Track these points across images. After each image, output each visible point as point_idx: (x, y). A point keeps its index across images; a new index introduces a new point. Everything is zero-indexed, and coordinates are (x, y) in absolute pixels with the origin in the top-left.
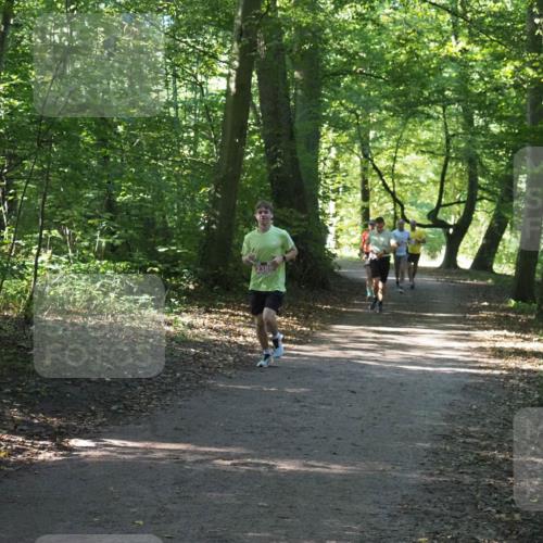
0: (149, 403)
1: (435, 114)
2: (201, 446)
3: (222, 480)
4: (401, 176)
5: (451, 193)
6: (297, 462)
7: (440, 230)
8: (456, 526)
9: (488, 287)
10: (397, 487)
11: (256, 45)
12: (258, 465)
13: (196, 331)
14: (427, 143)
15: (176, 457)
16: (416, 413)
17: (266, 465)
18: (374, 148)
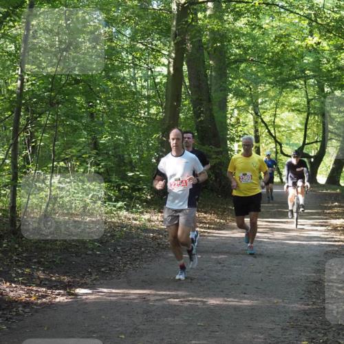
0: (125, 267)
1: (300, 86)
3: (174, 311)
4: (280, 126)
5: (311, 136)
6: (221, 299)
8: (325, 334)
9: (337, 194)
10: (286, 312)
12: (196, 301)
13: (153, 223)
14: (295, 105)
15: (143, 298)
16: (296, 269)
17: (202, 301)
18: (262, 108)
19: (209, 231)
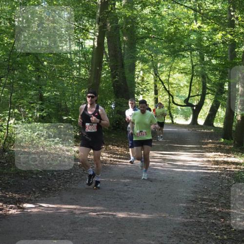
0: (59, 187)
1: (187, 56)
2: (83, 206)
3: (92, 221)
4: (172, 84)
5: (194, 91)
6: (126, 213)
7: (190, 108)
9: (212, 133)
11: (106, 25)
12: (109, 215)
14: (184, 69)
15: (71, 212)
16: (179, 190)
17: (112, 215)
18: (160, 71)
19: (119, 160)
